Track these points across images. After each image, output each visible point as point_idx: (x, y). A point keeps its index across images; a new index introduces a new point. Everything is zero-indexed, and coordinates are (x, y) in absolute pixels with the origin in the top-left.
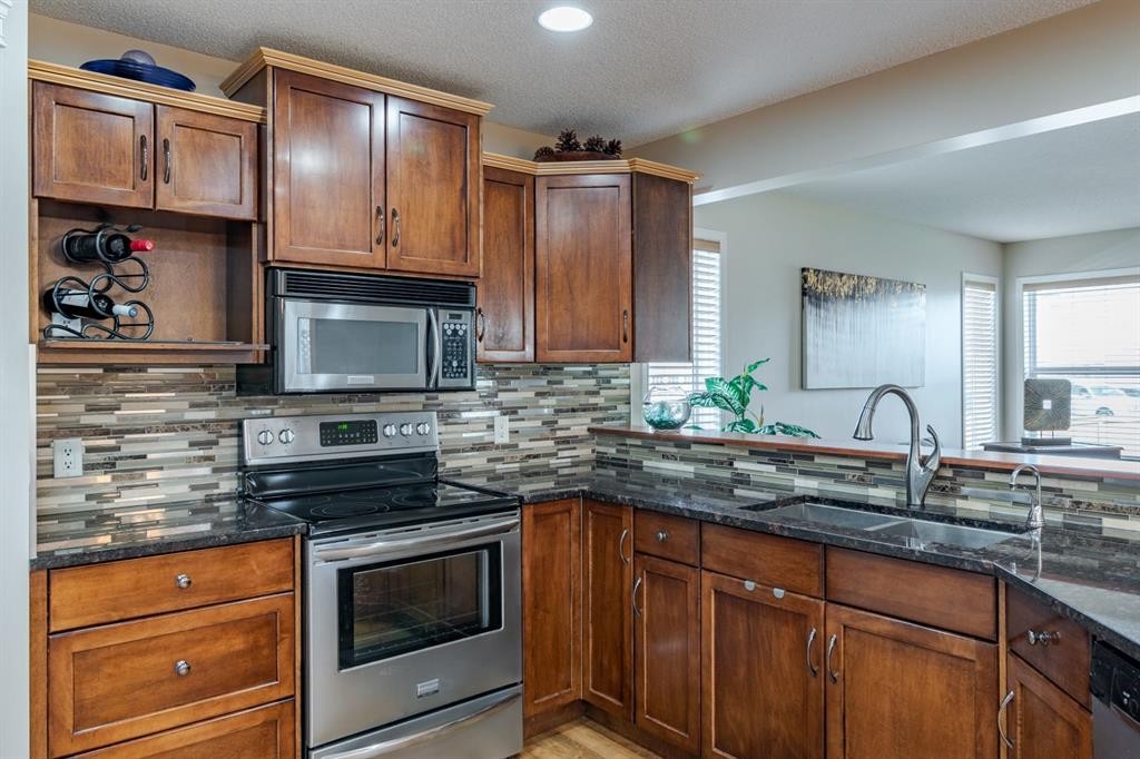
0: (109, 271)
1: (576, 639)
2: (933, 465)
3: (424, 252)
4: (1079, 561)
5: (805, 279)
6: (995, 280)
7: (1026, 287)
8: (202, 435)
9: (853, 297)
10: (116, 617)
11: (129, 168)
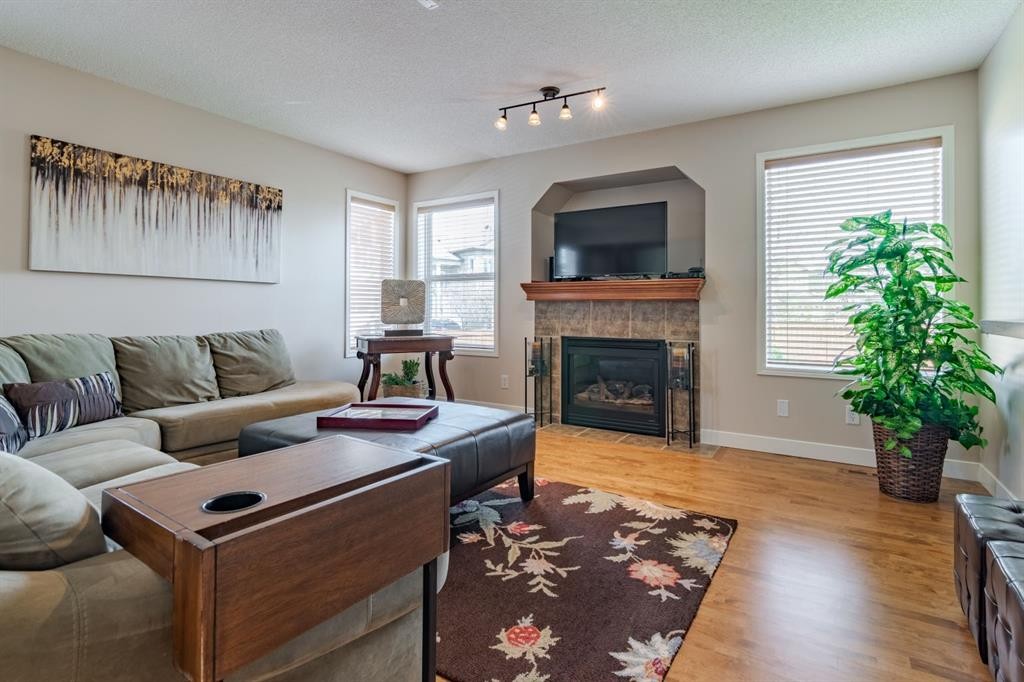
5: (34, 148)
7: (420, 210)
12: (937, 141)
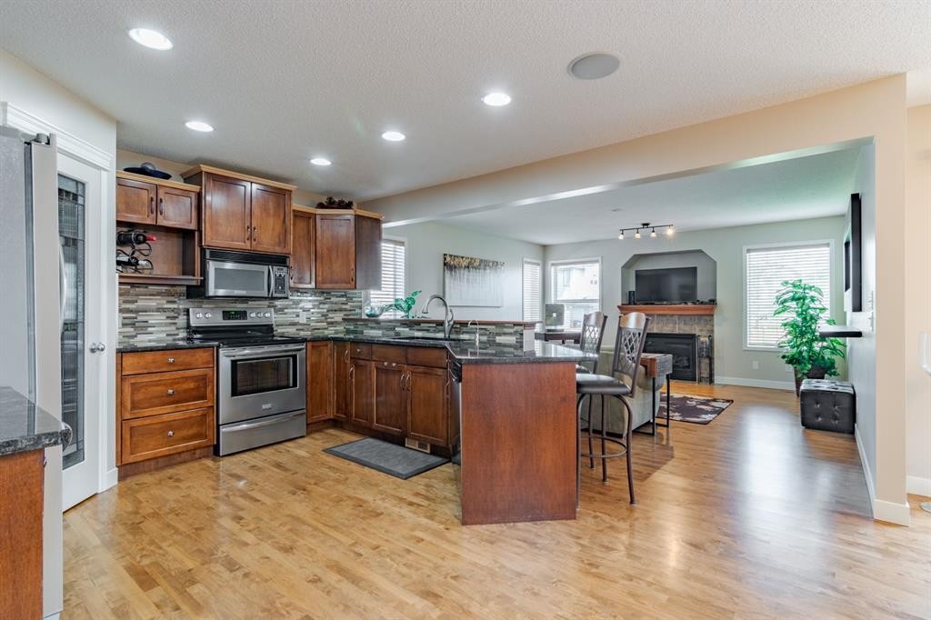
0: (133, 247)
1: (329, 395)
2: (452, 323)
3: (267, 243)
4: (490, 351)
5: (445, 259)
6: (539, 262)
7: (553, 265)
8: (172, 314)
9: (468, 267)
10: (145, 371)
11: (146, 209)
12: (828, 245)
